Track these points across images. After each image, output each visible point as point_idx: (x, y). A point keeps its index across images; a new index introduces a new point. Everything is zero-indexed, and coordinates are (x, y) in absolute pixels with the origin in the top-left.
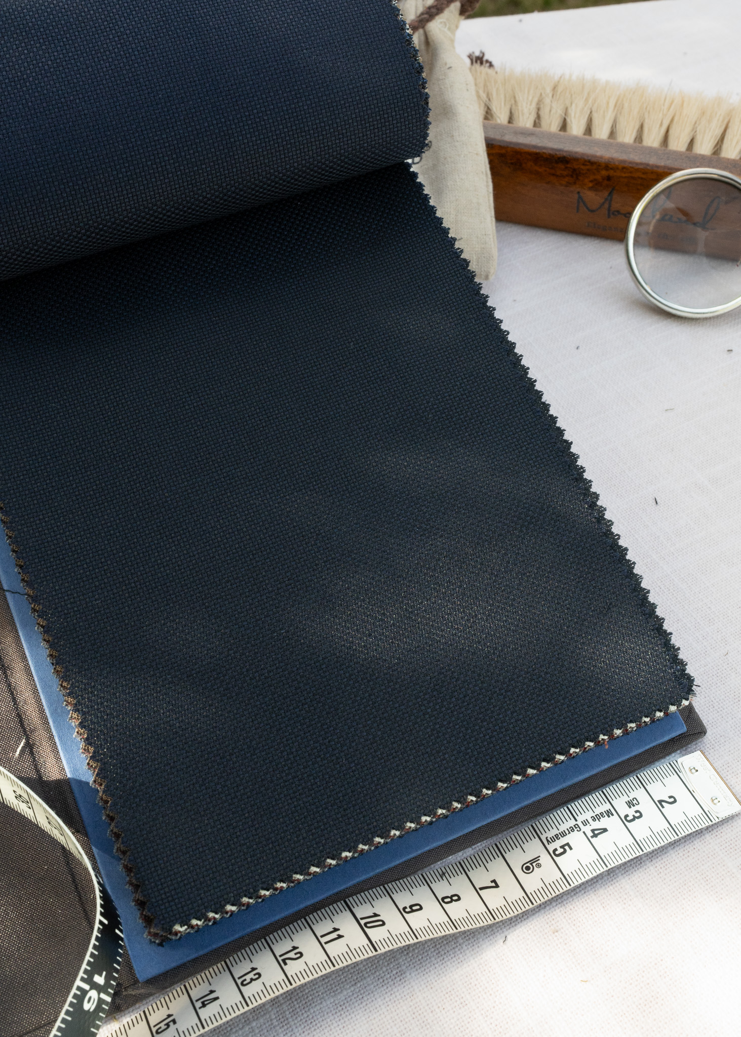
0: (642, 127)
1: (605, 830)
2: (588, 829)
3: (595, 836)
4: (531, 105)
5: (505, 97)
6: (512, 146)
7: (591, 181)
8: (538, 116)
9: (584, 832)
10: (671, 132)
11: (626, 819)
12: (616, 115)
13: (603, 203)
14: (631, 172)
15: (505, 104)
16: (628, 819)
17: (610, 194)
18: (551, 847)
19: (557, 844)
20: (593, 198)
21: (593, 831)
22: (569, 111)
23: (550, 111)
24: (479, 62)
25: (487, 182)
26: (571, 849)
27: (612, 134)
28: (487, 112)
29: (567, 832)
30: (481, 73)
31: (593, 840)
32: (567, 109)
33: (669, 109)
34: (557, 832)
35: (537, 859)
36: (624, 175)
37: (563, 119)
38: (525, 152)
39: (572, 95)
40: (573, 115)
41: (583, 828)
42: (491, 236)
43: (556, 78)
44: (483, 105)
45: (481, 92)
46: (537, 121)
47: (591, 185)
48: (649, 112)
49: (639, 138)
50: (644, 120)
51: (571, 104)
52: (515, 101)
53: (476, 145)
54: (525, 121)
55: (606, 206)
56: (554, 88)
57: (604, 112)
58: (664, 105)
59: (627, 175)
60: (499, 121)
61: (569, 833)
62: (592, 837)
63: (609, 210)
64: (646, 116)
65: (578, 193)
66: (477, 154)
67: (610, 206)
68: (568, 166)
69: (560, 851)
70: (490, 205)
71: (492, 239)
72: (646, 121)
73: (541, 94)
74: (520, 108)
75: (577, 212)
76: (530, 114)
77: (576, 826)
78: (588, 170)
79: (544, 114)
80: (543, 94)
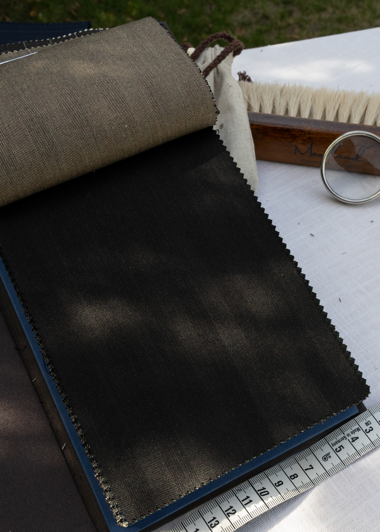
0: (325, 110)
1: (357, 438)
2: (350, 438)
3: (353, 441)
4: (270, 101)
5: (257, 97)
6: (262, 124)
7: (302, 140)
8: (274, 107)
9: (348, 440)
10: (339, 112)
11: (366, 432)
12: (312, 104)
13: (308, 151)
14: (321, 135)
15: (257, 102)
16: (367, 431)
17: (311, 146)
18: (334, 448)
19: (337, 446)
20: (303, 148)
21: (352, 439)
22: (289, 104)
23: (280, 104)
24: (243, 79)
25: (251, 143)
26: (343, 448)
27: (311, 114)
28: (249, 106)
29: (341, 440)
30: (244, 85)
31: (353, 443)
32: (288, 102)
33: (338, 100)
34: (336, 440)
35: (329, 454)
36: (318, 137)
37: (286, 108)
38: (269, 127)
39: (290, 95)
40: (291, 106)
41: (348, 438)
42: (255, 171)
43: (282, 86)
44: (246, 102)
45: (245, 96)
46: (273, 109)
47: (301, 142)
48: (328, 102)
49: (324, 115)
50: (326, 106)
51: (290, 100)
52: (262, 100)
53: (245, 125)
54: (268, 110)
55: (309, 151)
56: (281, 92)
57: (306, 103)
58: (335, 98)
59: (319, 136)
60: (255, 111)
61: (342, 440)
62: (352, 442)
63: (311, 153)
64: (327, 104)
65: (295, 146)
66: (246, 130)
67: (311, 151)
68: (290, 133)
69: (339, 449)
70: (253, 155)
71: (255, 172)
72: (327, 107)
73: (275, 95)
74: (265, 104)
75: (295, 154)
76: (270, 106)
77: (345, 437)
78: (300, 135)
79: (277, 105)
80: (276, 96)
